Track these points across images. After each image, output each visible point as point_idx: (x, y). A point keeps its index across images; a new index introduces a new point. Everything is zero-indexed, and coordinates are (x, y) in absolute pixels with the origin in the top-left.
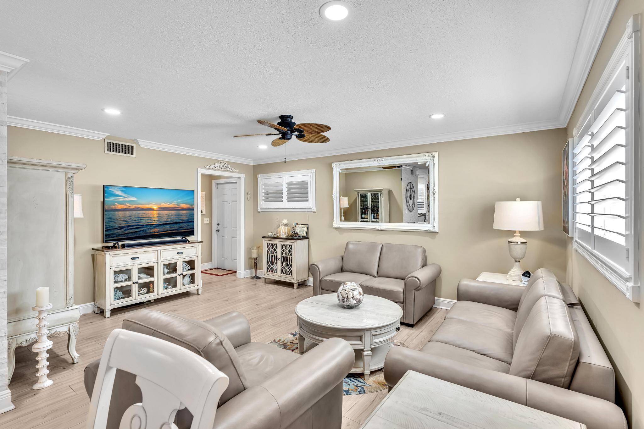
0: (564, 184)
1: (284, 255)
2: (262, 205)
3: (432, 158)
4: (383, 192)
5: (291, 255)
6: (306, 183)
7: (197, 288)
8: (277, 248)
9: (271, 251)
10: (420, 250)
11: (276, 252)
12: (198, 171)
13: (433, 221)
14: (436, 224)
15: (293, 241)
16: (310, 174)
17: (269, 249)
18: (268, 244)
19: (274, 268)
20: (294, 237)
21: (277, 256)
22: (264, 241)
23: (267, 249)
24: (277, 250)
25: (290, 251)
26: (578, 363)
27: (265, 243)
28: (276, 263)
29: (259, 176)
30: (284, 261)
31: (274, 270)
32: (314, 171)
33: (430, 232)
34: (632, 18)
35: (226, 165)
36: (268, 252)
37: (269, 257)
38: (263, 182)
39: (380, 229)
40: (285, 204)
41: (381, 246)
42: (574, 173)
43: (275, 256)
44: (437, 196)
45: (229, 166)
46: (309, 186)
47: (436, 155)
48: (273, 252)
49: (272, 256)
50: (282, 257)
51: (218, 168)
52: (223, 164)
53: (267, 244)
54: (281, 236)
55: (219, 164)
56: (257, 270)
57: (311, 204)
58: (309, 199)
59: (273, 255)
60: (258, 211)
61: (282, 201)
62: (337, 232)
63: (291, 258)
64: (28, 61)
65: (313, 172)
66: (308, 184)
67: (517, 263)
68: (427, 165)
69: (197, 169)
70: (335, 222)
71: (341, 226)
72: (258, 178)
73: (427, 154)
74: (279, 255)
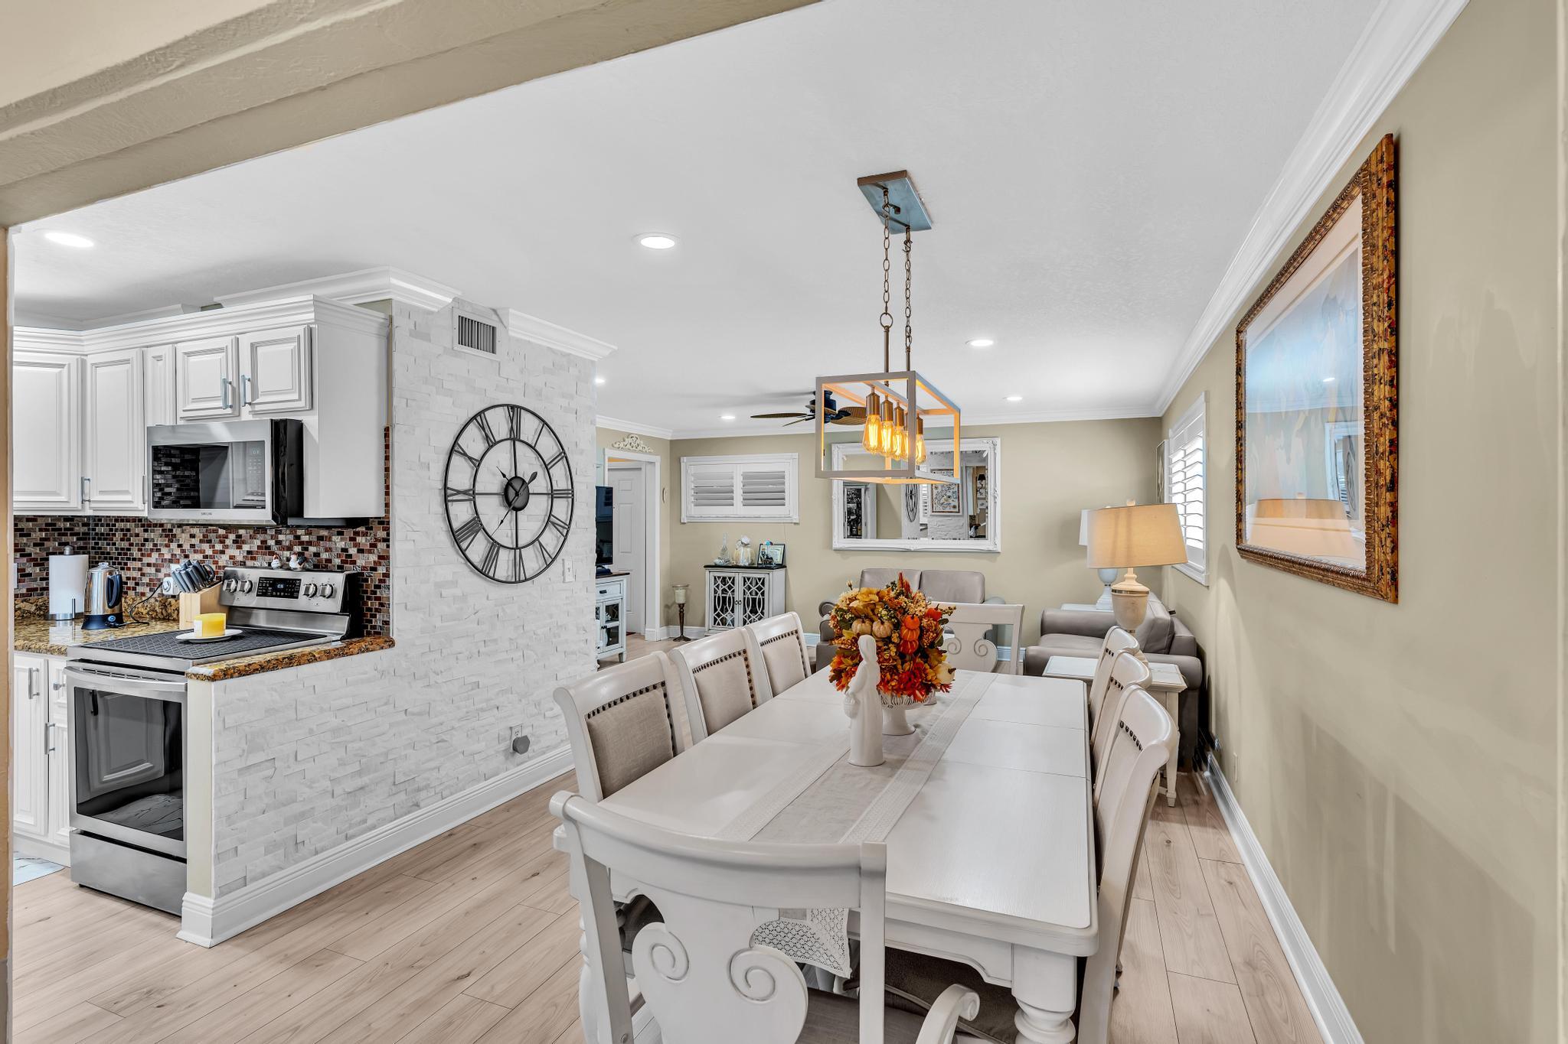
0: (1159, 489)
1: (747, 594)
2: (690, 510)
3: (992, 446)
4: (868, 486)
5: (763, 594)
6: (781, 476)
7: (620, 651)
8: (734, 584)
9: (721, 589)
10: (977, 579)
11: (733, 591)
12: (606, 453)
13: (993, 536)
14: (998, 541)
15: (767, 571)
16: (789, 461)
17: (718, 587)
18: (715, 578)
19: (729, 619)
20: (767, 564)
21: (733, 598)
22: (707, 572)
23: (713, 587)
24: (735, 588)
25: (759, 589)
26: (1173, 637)
27: (709, 576)
28: (733, 611)
29: (684, 459)
30: (748, 606)
31: (729, 621)
32: (796, 455)
33: (989, 552)
34: (1203, 394)
35: (638, 442)
36: (716, 592)
37: (717, 600)
38: (692, 470)
39: (912, 549)
40: (738, 509)
41: (919, 573)
42: (1170, 473)
43: (729, 598)
44: (998, 500)
45: (642, 442)
46: (786, 480)
47: (998, 441)
48: (724, 591)
49: (724, 598)
50: (744, 599)
51: (628, 446)
52: (634, 439)
53: (713, 578)
54: (742, 564)
55: (630, 440)
56: (684, 627)
57: (791, 509)
58: (786, 501)
59: (726, 597)
60: (682, 521)
61: (733, 505)
62: (838, 556)
63: (763, 599)
64: (616, 348)
65: (794, 457)
66: (784, 477)
67: (1108, 589)
68: (985, 455)
69: (604, 449)
70: (835, 539)
71: (847, 546)
72: (682, 464)
73: (985, 440)
74: (739, 596)
